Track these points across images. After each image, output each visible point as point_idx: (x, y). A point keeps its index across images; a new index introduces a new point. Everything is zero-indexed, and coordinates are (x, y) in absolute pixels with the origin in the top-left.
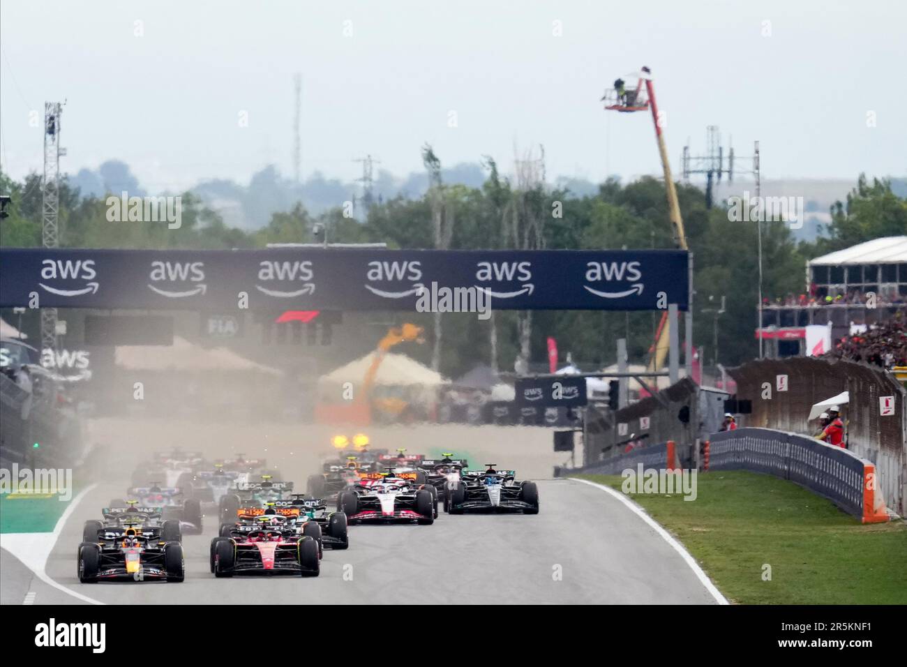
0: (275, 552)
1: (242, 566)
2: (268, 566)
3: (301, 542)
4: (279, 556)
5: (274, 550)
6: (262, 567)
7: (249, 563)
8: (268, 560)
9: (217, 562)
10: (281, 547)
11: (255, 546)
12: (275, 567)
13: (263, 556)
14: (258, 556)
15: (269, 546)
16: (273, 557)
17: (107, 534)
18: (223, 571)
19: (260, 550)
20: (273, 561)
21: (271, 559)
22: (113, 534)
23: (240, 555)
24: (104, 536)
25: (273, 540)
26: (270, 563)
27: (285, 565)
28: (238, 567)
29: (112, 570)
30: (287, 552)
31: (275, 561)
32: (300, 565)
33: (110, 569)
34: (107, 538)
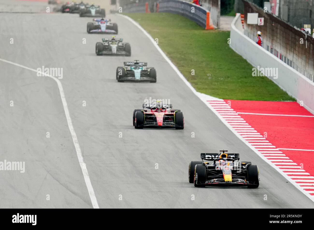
0: (163, 117)
1: (148, 123)
2: (160, 124)
3: (176, 113)
4: (165, 119)
5: (163, 116)
6: (157, 124)
7: (150, 122)
8: (160, 121)
9: (135, 121)
10: (166, 115)
11: (154, 114)
12: (163, 124)
13: (158, 119)
14: (155, 119)
15: (161, 114)
16: (162, 120)
17: (207, 156)
18: (139, 126)
19: (156, 116)
20: (162, 122)
21: (161, 121)
22: (210, 156)
23: (146, 118)
24: (205, 157)
25: (162, 112)
26: (160, 123)
27: (168, 124)
28: (146, 124)
29: (215, 180)
30: (168, 117)
31: (163, 122)
32: (175, 124)
33: (213, 179)
34: (207, 158)
